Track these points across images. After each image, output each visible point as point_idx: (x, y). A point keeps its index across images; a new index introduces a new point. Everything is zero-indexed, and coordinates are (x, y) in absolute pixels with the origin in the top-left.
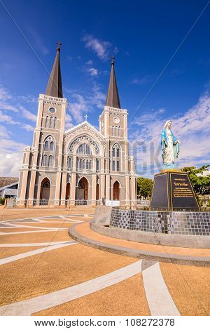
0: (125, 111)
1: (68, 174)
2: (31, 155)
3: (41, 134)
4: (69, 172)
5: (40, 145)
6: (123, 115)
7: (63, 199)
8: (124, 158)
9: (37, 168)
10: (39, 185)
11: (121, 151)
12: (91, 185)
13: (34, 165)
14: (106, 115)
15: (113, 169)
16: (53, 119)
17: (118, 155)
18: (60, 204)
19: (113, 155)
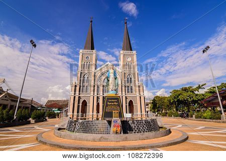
0: (134, 52)
1: (98, 97)
2: (76, 86)
4: (98, 95)
5: (80, 80)
6: (133, 55)
7: (95, 113)
9: (79, 94)
13: (77, 92)
14: (122, 57)
15: (128, 92)
16: (88, 63)
17: (131, 82)
18: (93, 117)
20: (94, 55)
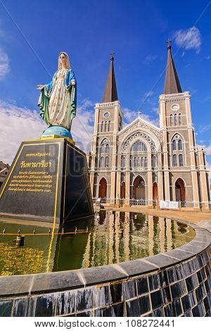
0: (186, 94)
1: (122, 173)
2: (91, 158)
3: (98, 138)
4: (123, 171)
6: (184, 99)
7: (118, 198)
8: (188, 149)
9: (96, 170)
10: (98, 184)
11: (184, 142)
12: (147, 184)
13: (93, 167)
14: (162, 105)
16: (108, 122)
19: (174, 148)
20: (116, 108)
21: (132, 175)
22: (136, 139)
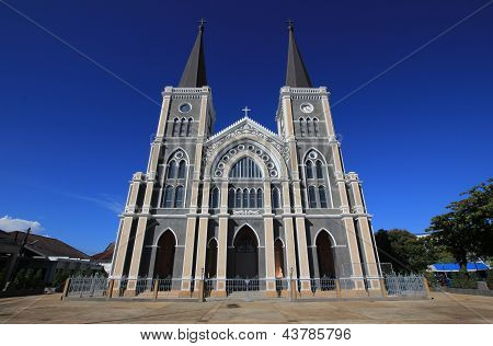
0: (322, 90)
1: (211, 221)
2: (143, 187)
3: (163, 148)
4: (214, 216)
5: (160, 169)
6: (319, 97)
7: (199, 277)
8: (332, 178)
9: (152, 212)
10: (154, 246)
11: (325, 165)
12: (263, 242)
14: (285, 103)
15: (313, 205)
16: (187, 121)
17: (320, 175)
18: (192, 289)
19: (309, 175)
20: (204, 98)
21: (232, 223)
22: (241, 154)
